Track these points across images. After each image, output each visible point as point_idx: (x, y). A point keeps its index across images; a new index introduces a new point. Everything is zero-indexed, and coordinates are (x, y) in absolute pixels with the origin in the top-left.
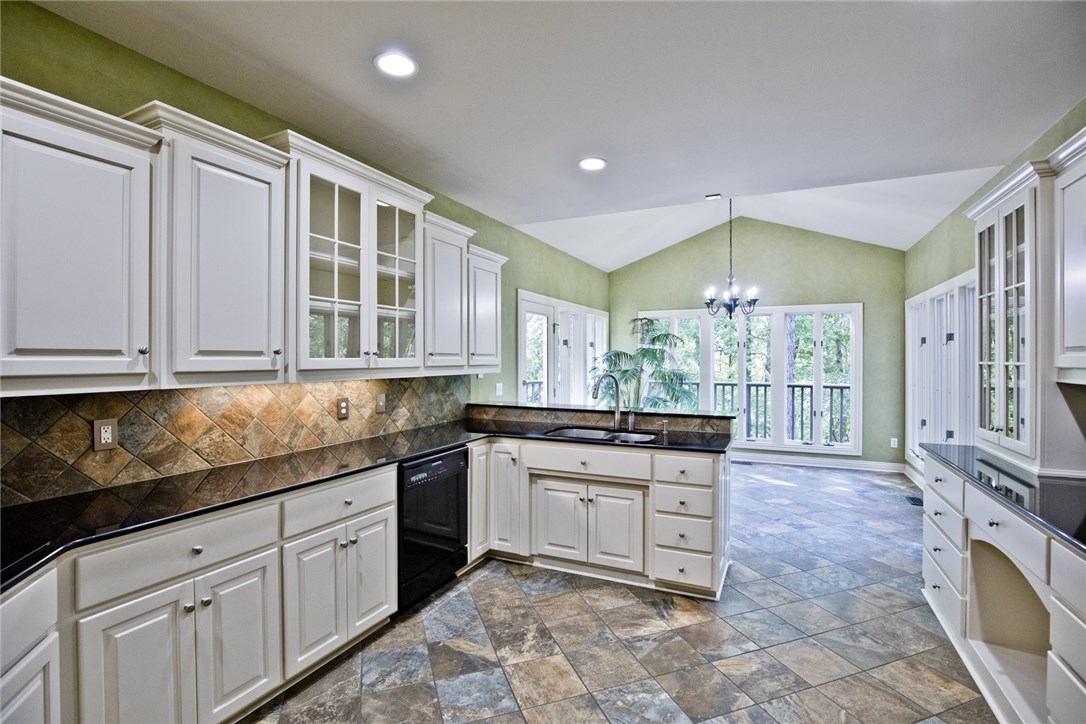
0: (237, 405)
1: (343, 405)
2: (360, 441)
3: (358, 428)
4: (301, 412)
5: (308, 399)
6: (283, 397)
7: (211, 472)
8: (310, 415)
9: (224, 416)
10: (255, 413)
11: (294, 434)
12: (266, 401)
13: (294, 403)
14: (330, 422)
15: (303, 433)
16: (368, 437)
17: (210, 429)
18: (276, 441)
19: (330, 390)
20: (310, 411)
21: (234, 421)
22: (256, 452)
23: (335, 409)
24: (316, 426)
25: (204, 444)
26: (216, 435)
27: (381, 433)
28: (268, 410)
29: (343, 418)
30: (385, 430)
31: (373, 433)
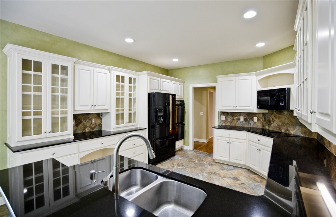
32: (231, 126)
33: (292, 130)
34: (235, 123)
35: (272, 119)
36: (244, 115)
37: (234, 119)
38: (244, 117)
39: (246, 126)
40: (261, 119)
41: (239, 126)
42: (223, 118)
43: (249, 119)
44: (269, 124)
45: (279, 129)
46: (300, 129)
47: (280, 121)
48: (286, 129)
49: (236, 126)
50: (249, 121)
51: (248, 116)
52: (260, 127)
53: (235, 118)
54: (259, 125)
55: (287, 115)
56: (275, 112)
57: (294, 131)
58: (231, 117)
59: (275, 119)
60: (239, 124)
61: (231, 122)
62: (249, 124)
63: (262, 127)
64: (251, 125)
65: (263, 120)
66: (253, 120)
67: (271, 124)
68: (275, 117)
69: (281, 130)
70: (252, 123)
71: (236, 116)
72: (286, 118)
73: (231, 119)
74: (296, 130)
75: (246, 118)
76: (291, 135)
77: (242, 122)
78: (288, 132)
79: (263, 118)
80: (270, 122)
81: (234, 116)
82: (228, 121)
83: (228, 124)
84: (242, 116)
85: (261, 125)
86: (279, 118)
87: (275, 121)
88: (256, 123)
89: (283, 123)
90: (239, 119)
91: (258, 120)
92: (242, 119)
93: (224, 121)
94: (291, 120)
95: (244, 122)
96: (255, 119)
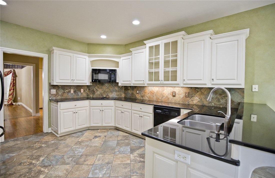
0: (152, 90)
1: (174, 93)
2: (179, 103)
3: (179, 100)
4: (164, 93)
5: (166, 90)
6: (160, 90)
7: (149, 100)
8: (166, 94)
9: (150, 92)
10: (155, 92)
11: (162, 98)
12: (157, 90)
13: (162, 91)
14: (171, 97)
15: (164, 97)
16: (182, 103)
17: (149, 93)
18: (159, 98)
19: (171, 89)
20: (166, 93)
21: (152, 93)
22: (155, 99)
23: (172, 94)
24: (167, 97)
25: (148, 96)
26: (149, 94)
27: (187, 103)
28: (157, 92)
29: (174, 96)
30: (188, 102)
31: (183, 102)
32: (62, 99)
33: (110, 95)
34: (66, 96)
35: (96, 89)
36: (74, 88)
37: (64, 92)
38: (74, 89)
39: (75, 97)
40: (86, 90)
41: (70, 98)
42: (54, 91)
43: (78, 91)
44: (93, 94)
45: (102, 95)
46: (116, 93)
47: (102, 91)
48: (107, 94)
49: (67, 98)
50: (78, 93)
51: (77, 88)
52: (85, 97)
53: (66, 91)
54: (85, 95)
55: (107, 86)
56: (99, 84)
57: (112, 95)
58: (62, 90)
59: (98, 89)
60: (70, 96)
61: (62, 95)
62: (78, 95)
63: (86, 96)
64: (79, 95)
65: (88, 91)
66: (80, 91)
67: (95, 93)
68: (98, 88)
69: (103, 96)
70: (79, 94)
71: (67, 90)
72: (107, 88)
73: (62, 93)
74: (113, 94)
75: (75, 91)
76: (110, 98)
77: (72, 94)
78: (108, 96)
79: (88, 89)
80: (94, 91)
81: (65, 89)
82: (59, 95)
83: (59, 97)
84: (72, 89)
85: (86, 95)
86: (101, 88)
87: (98, 90)
88: (83, 94)
89: (105, 91)
90: (70, 92)
91: (84, 91)
92: (72, 91)
93: (55, 95)
94: (110, 89)
95: (74, 94)
96: (82, 90)
